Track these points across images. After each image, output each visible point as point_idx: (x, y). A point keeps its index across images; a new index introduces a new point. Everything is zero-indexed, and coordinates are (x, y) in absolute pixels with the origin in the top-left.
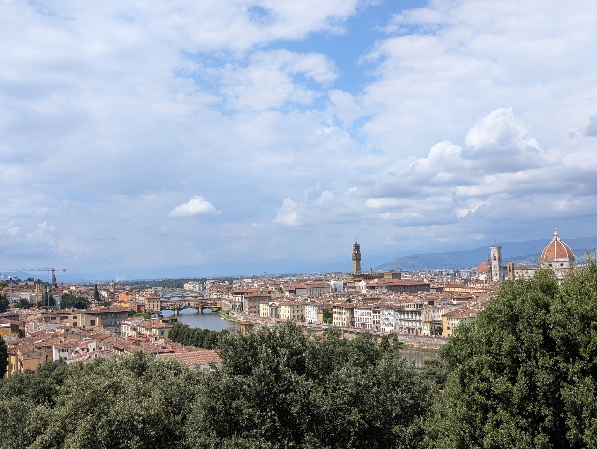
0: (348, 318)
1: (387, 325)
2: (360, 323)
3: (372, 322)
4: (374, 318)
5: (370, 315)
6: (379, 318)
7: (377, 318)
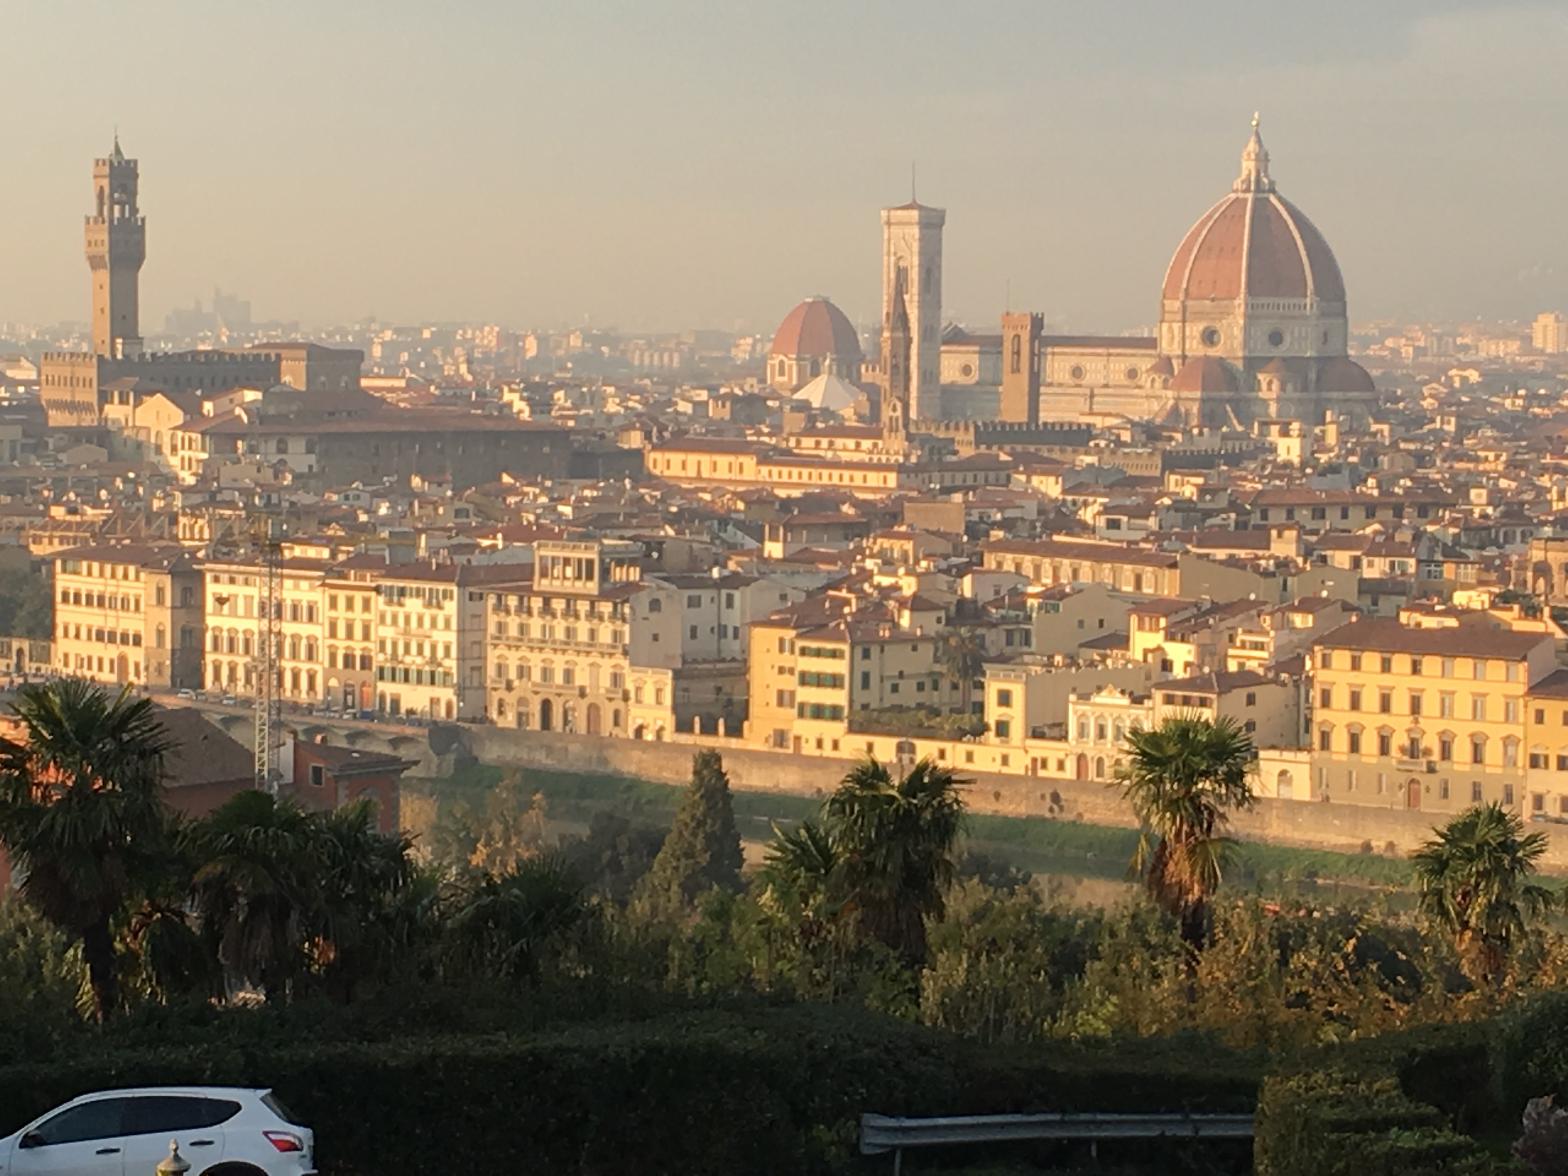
0: (160, 634)
1: (413, 676)
2: (241, 661)
3: (323, 655)
4: (333, 634)
5: (311, 619)
6: (366, 637)
7: (350, 635)
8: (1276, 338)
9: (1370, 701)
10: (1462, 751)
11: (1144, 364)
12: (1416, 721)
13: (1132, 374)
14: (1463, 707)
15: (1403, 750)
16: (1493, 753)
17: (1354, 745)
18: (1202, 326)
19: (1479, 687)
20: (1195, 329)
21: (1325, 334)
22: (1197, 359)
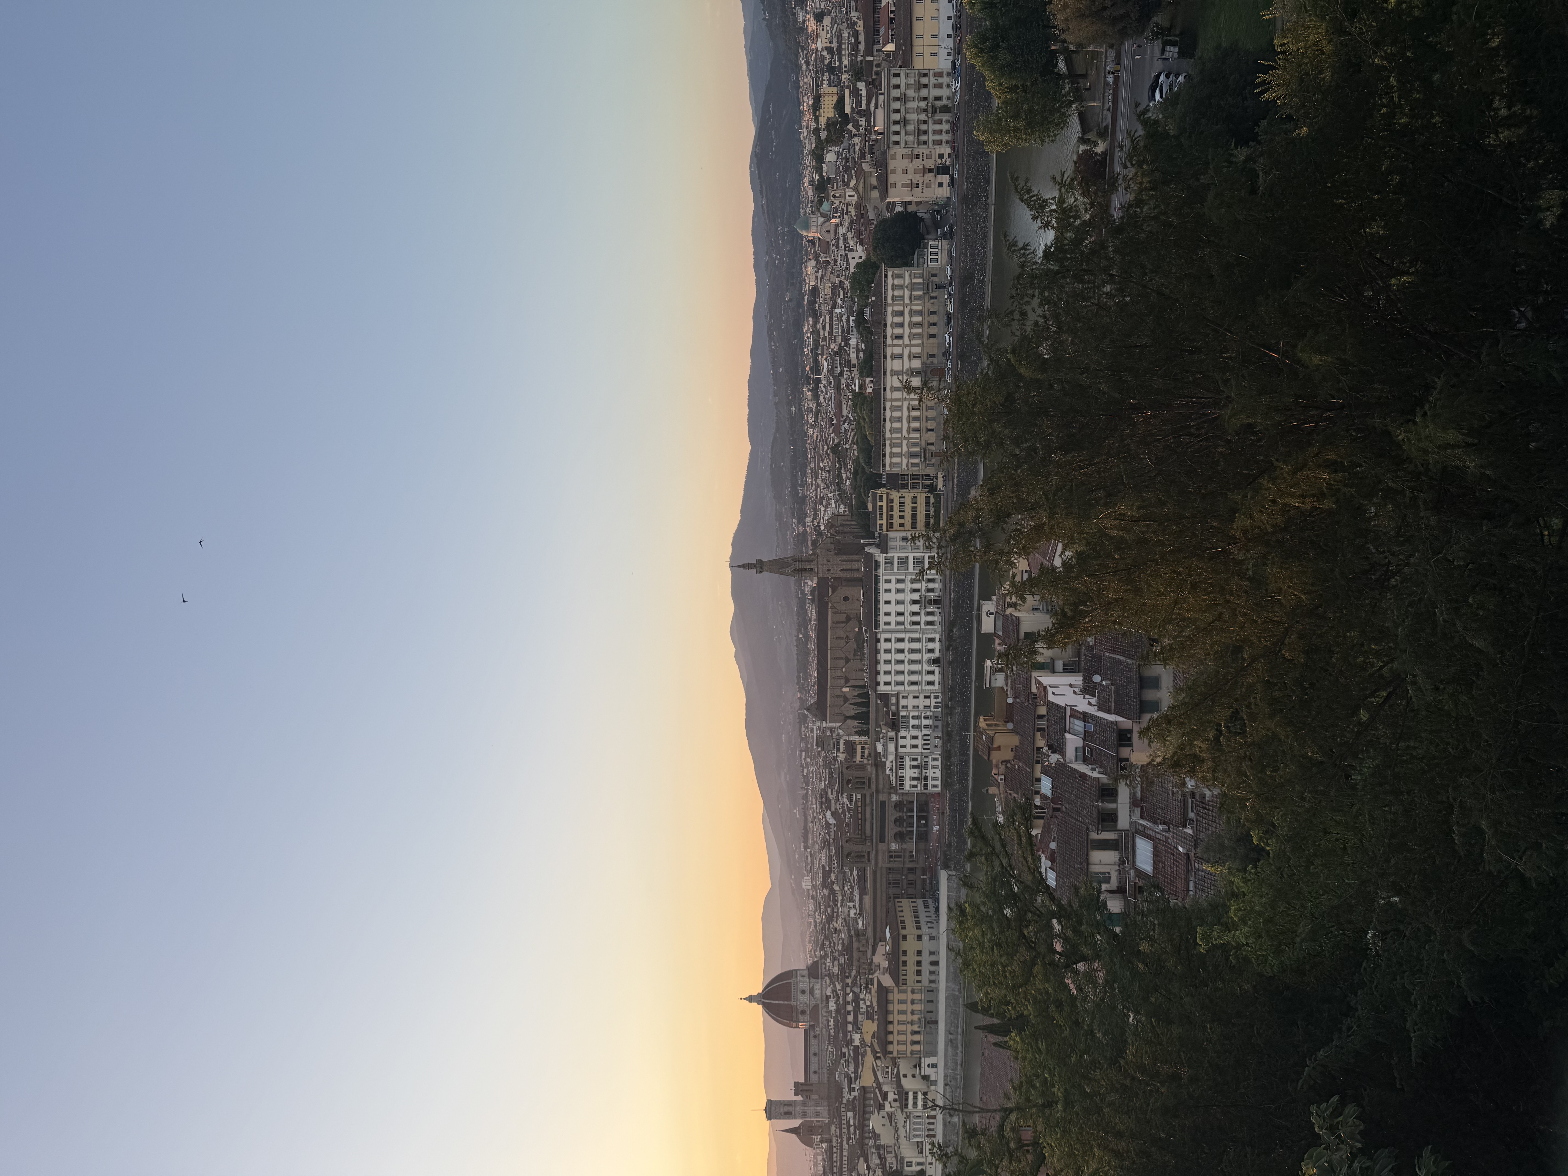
8: (803, 992)
9: (902, 1038)
10: (917, 1007)
11: (812, 1034)
12: (908, 1023)
13: (815, 1037)
14: (903, 1007)
15: (919, 1027)
16: (917, 996)
17: (918, 1043)
18: (800, 1016)
19: (896, 1002)
20: (801, 1017)
21: (803, 976)
22: (810, 1017)
